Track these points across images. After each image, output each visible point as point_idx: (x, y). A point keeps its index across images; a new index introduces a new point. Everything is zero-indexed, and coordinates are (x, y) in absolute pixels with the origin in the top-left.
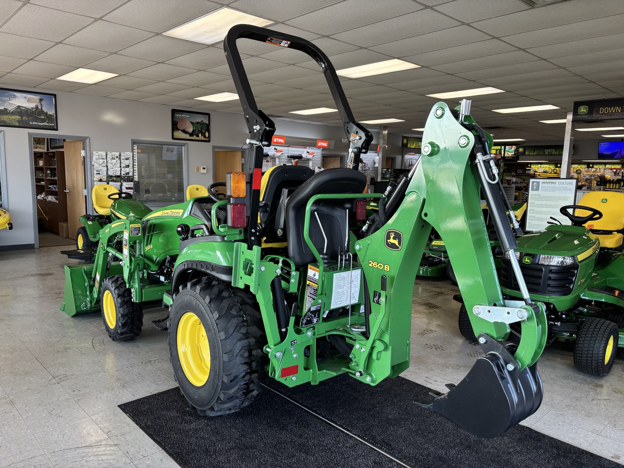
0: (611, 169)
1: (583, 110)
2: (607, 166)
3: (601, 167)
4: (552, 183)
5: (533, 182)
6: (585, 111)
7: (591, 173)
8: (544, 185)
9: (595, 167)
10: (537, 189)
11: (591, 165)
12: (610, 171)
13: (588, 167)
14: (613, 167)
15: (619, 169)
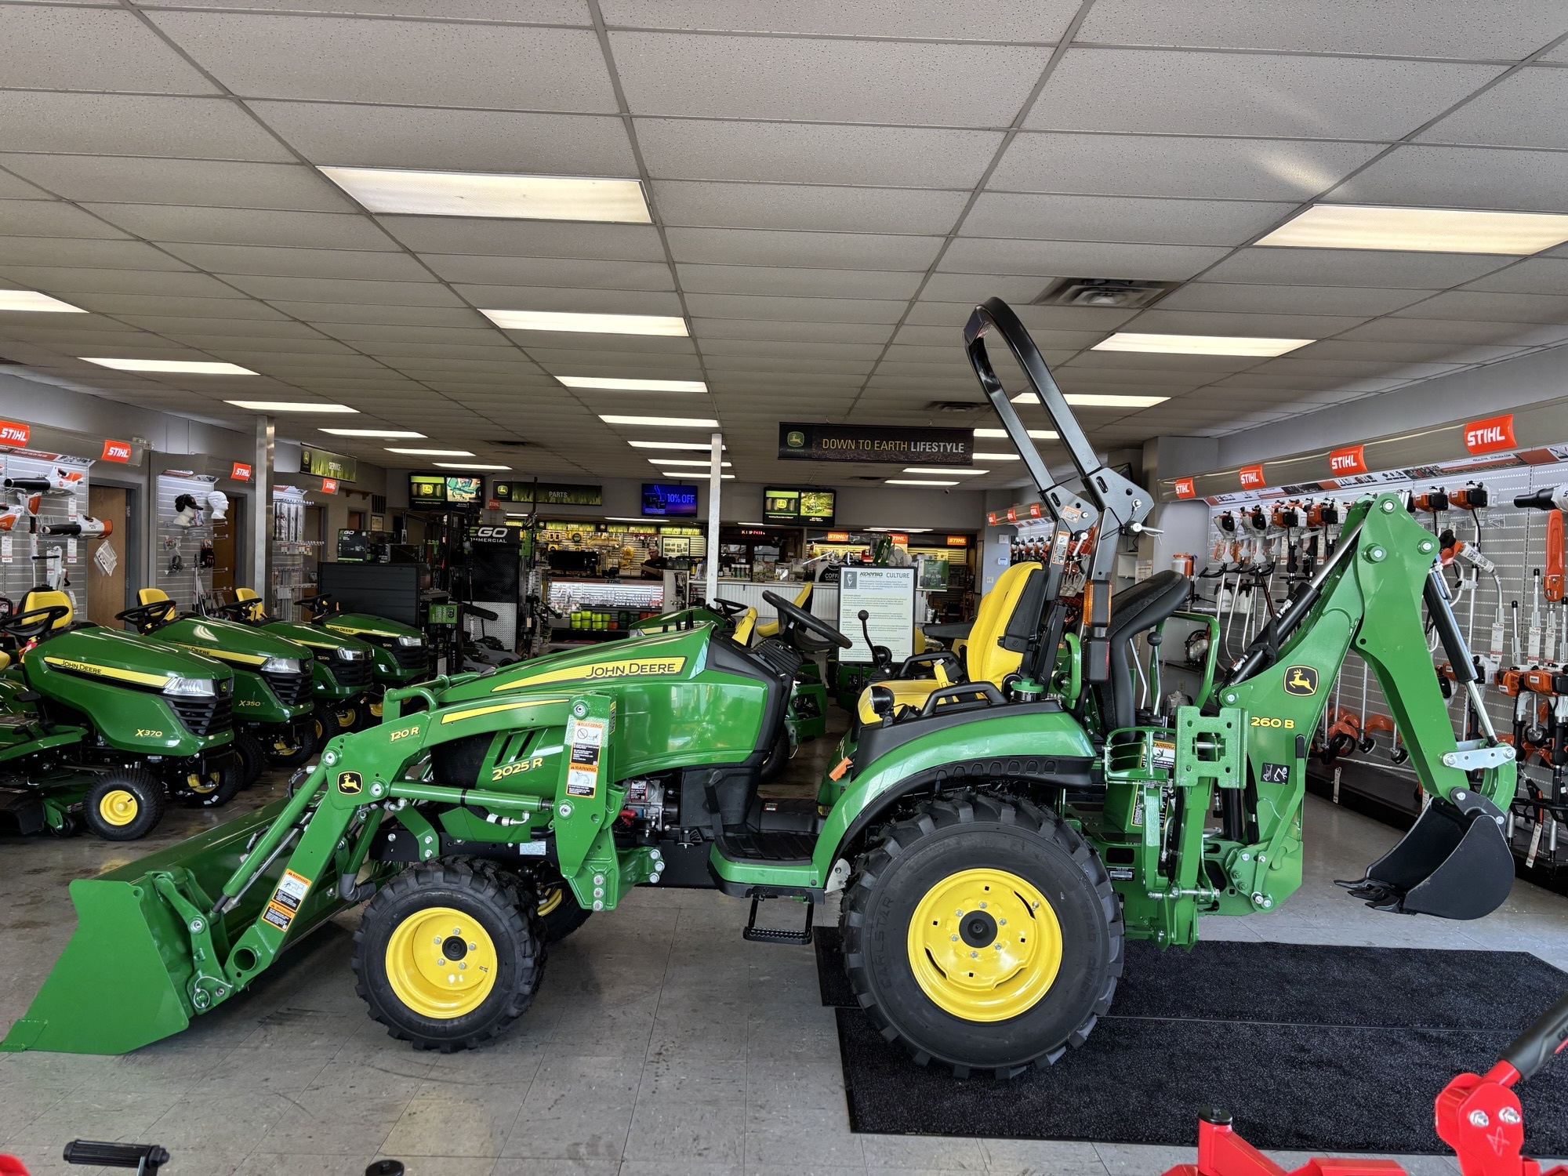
0: (637, 535)
1: (795, 439)
2: (632, 529)
3: (621, 530)
4: (877, 574)
5: (846, 573)
6: (799, 441)
7: (600, 542)
8: (864, 578)
9: (611, 530)
10: (854, 586)
11: (603, 527)
12: (634, 538)
13: (598, 530)
14: (642, 532)
15: (650, 535)
